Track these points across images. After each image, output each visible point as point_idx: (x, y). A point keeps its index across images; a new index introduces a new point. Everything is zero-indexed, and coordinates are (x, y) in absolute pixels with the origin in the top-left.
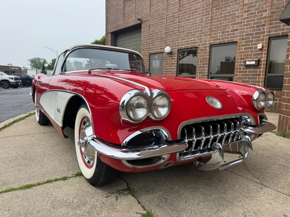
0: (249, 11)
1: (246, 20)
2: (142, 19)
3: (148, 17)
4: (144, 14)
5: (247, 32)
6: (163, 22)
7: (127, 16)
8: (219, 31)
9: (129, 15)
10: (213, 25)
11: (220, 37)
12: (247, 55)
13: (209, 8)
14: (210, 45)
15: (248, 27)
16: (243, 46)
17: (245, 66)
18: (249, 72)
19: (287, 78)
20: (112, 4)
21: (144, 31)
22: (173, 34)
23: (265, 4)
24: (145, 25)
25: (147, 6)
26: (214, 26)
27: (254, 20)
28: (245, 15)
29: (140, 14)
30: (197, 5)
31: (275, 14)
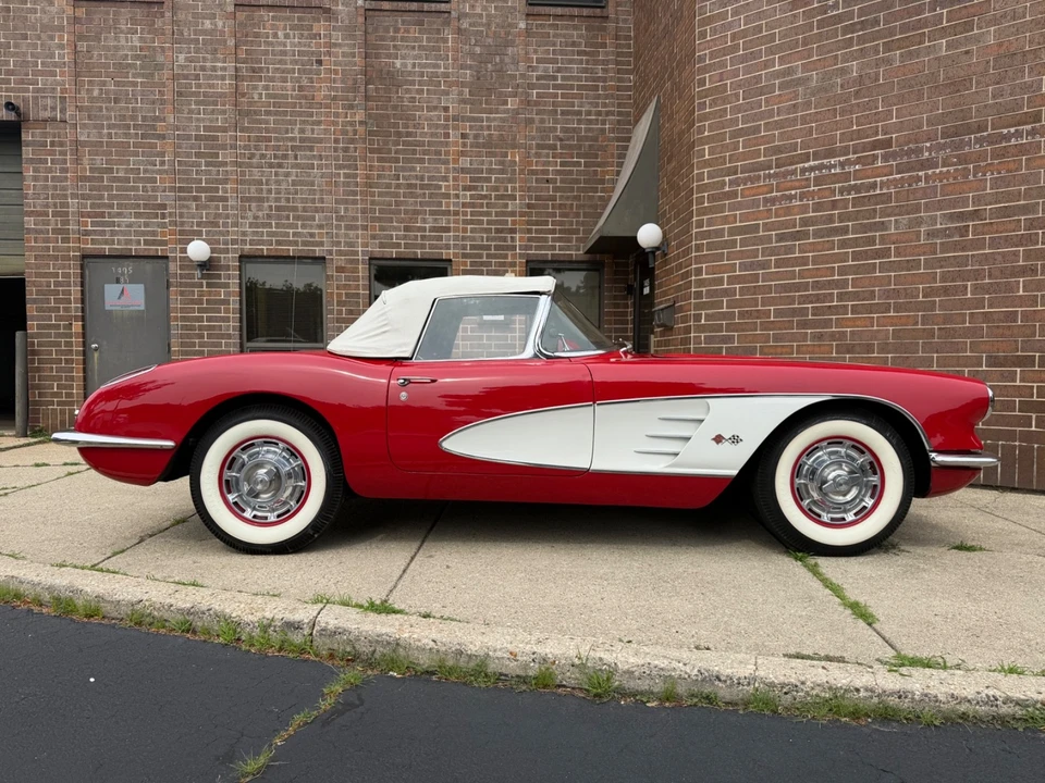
1: (468, 210)
2: (23, 109)
3: (63, 109)
4: (37, 91)
6: (153, 145)
8: (395, 224)
10: (373, 203)
11: (400, 241)
13: (355, 148)
14: (370, 259)
15: (475, 228)
21: (41, 161)
23: (509, 181)
24: (45, 135)
25: (54, 65)
26: (377, 205)
27: (488, 214)
28: (465, 196)
30: (309, 127)
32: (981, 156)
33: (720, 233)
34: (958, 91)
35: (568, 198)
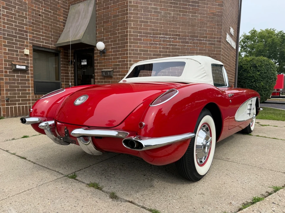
27: (15, 22)
32: (197, 43)
33: (136, 50)
34: (193, 27)
35: (47, 24)
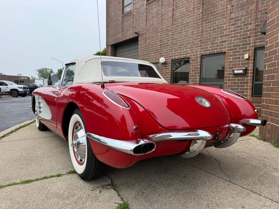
0: (236, 24)
1: (233, 33)
2: (138, 33)
3: (144, 31)
4: (141, 28)
5: (234, 43)
6: (157, 35)
7: (126, 30)
8: (209, 43)
9: (127, 29)
11: (210, 49)
12: (235, 65)
13: (199, 21)
14: (201, 56)
15: (235, 39)
16: (231, 56)
17: (233, 75)
18: (238, 80)
19: (265, 87)
20: (112, 19)
21: (141, 44)
22: (167, 46)
23: (249, 17)
24: (142, 38)
25: (143, 21)
26: (204, 38)
28: (232, 28)
29: (137, 27)
30: (188, 19)
31: (259, 27)
